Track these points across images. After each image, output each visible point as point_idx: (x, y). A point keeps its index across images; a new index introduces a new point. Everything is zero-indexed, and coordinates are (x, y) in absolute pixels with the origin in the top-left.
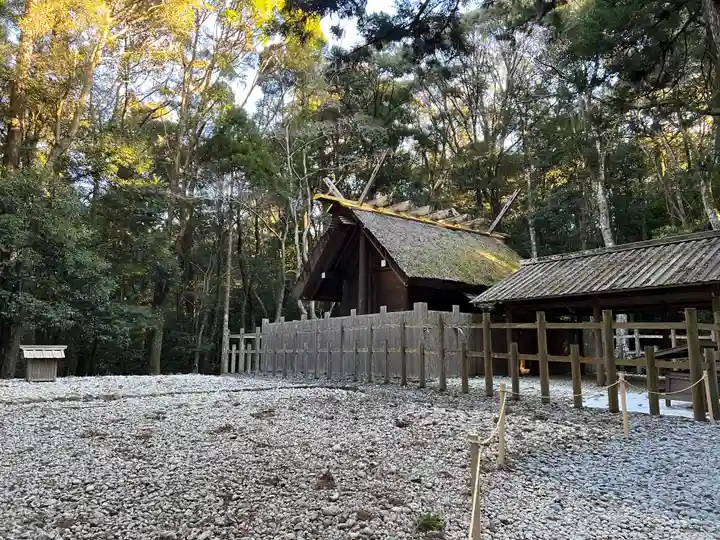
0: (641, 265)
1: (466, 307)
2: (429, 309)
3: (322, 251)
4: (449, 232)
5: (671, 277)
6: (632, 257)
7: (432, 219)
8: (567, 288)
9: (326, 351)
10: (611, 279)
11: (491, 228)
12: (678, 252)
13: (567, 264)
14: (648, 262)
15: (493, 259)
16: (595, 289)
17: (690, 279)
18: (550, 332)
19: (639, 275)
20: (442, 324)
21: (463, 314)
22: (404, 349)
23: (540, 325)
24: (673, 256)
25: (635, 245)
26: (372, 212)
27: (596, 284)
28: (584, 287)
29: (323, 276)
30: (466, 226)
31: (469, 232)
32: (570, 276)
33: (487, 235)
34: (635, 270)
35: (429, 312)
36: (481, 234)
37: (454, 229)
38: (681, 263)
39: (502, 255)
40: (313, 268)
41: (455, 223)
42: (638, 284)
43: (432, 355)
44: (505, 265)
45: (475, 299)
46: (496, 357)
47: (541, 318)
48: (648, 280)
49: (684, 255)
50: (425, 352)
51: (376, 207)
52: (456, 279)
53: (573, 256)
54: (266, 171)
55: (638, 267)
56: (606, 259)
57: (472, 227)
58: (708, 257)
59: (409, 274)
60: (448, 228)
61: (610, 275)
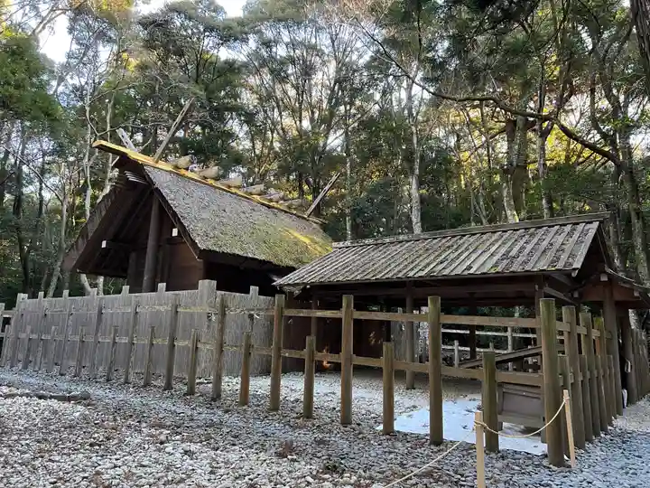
0: (460, 251)
1: (268, 290)
2: (218, 289)
3: (104, 213)
4: (264, 209)
5: (496, 265)
6: (448, 244)
7: (246, 193)
8: (380, 272)
9: (77, 338)
10: (428, 264)
11: (309, 212)
12: (497, 241)
13: (381, 248)
14: (467, 249)
15: (307, 241)
16: (411, 274)
17: (516, 267)
18: (357, 322)
19: (458, 262)
20: (224, 307)
21: (262, 297)
22: (173, 339)
23: (346, 313)
24: (492, 244)
25: (450, 232)
26: (171, 172)
27: (412, 269)
28: (400, 271)
29: (104, 244)
30: (283, 205)
31: (286, 212)
32: (384, 260)
33: (305, 218)
34: (452, 256)
35: (219, 292)
36: (298, 217)
37: (269, 207)
38: (503, 250)
39: (318, 240)
40: (90, 235)
41: (271, 200)
42: (458, 271)
43: (207, 349)
44: (319, 249)
45: (278, 281)
46: (287, 355)
47: (348, 306)
48: (469, 268)
49: (504, 243)
50: (199, 346)
51: (177, 167)
52: (262, 257)
53: (388, 240)
54: (48, 114)
55: (457, 253)
56: (421, 245)
57: (289, 207)
58: (529, 247)
59: (202, 246)
60: (263, 204)
61: (427, 261)
